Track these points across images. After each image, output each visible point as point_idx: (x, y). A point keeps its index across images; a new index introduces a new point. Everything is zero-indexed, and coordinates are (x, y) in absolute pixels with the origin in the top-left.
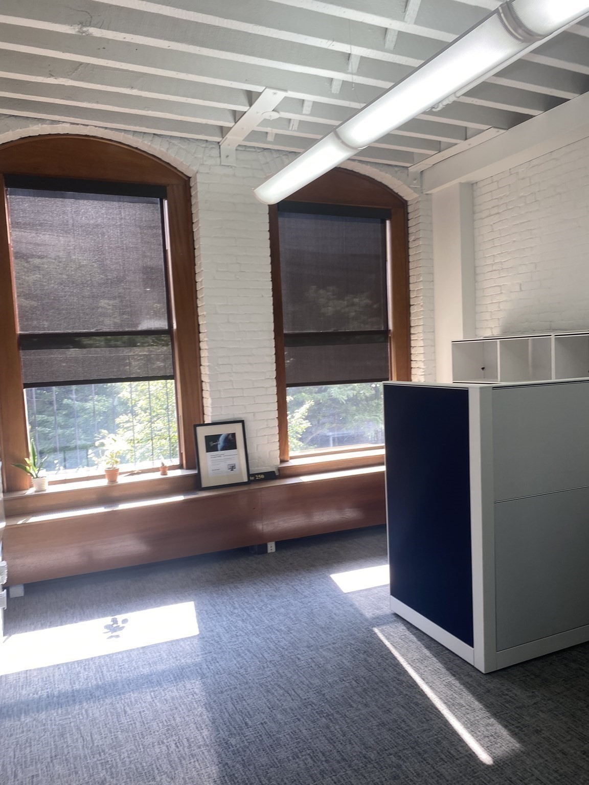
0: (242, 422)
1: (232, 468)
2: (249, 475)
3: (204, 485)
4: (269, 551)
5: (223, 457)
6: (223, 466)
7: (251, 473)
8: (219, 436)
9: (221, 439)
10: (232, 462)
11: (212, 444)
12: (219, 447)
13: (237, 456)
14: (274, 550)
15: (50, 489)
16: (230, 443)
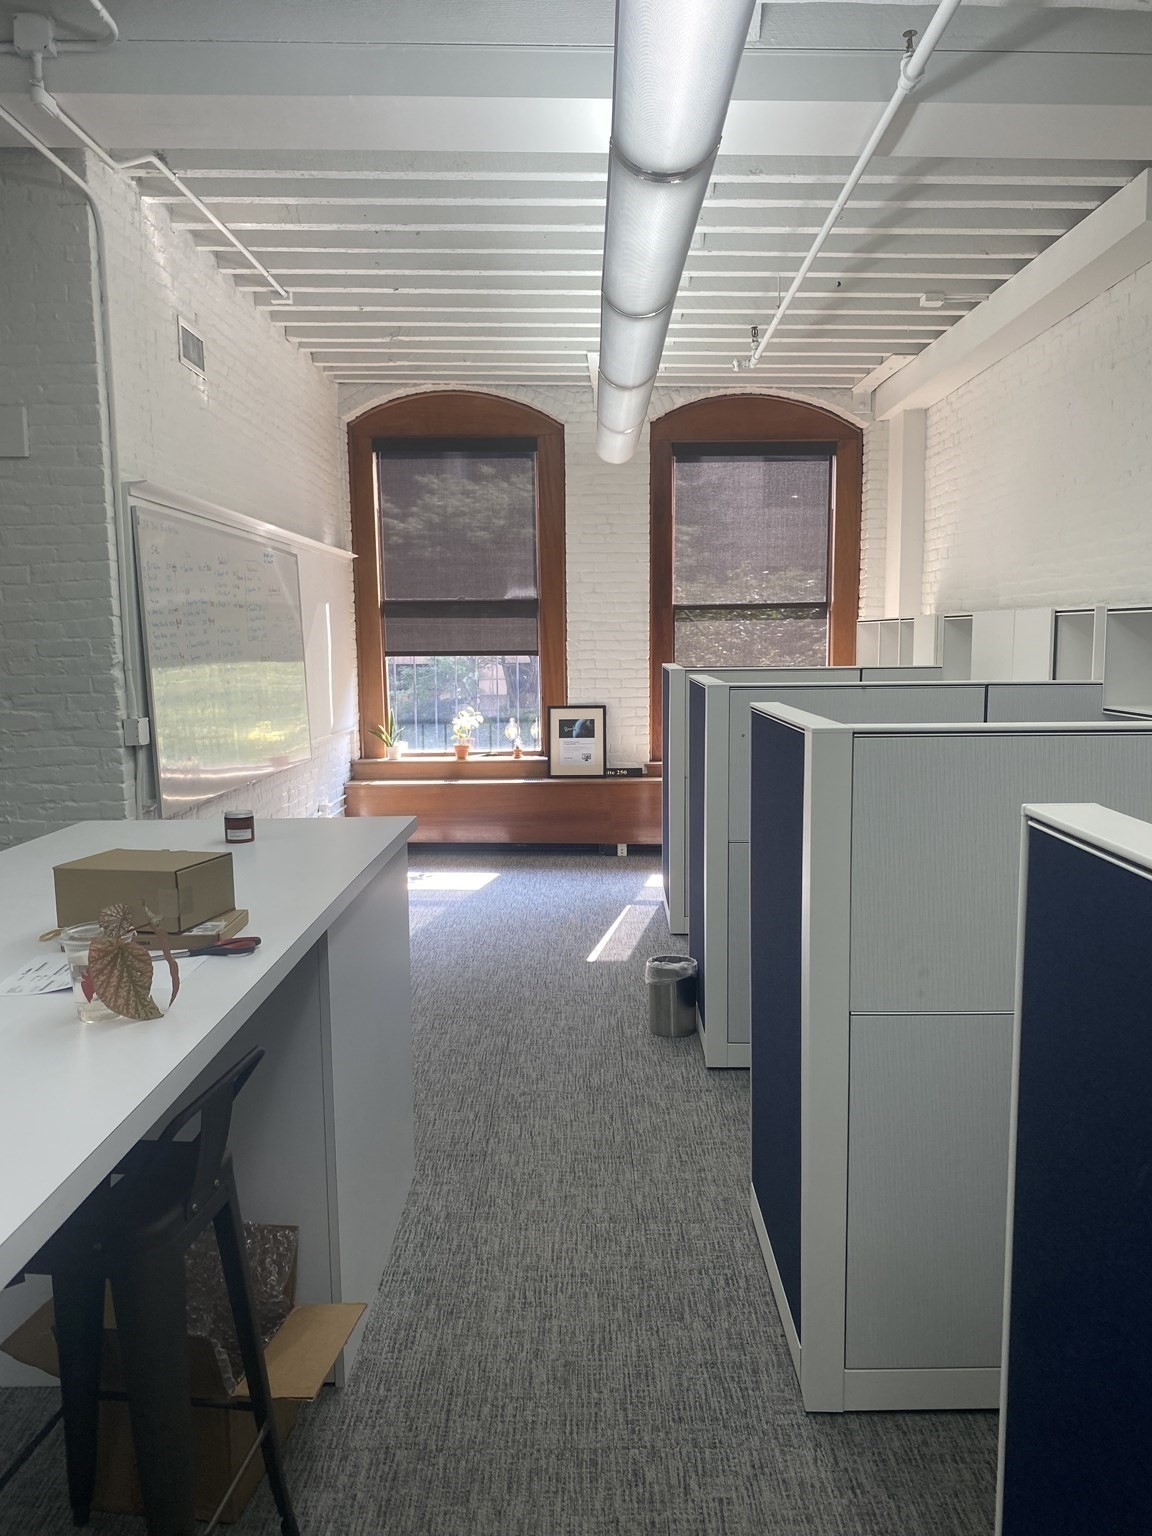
0: (604, 707)
1: (587, 758)
2: (605, 769)
3: (554, 772)
4: (619, 854)
5: (577, 745)
6: (578, 755)
7: (608, 767)
8: (574, 722)
9: (577, 724)
10: (586, 752)
11: (566, 729)
12: (574, 733)
13: (592, 746)
14: (625, 854)
15: (400, 759)
16: (587, 730)
